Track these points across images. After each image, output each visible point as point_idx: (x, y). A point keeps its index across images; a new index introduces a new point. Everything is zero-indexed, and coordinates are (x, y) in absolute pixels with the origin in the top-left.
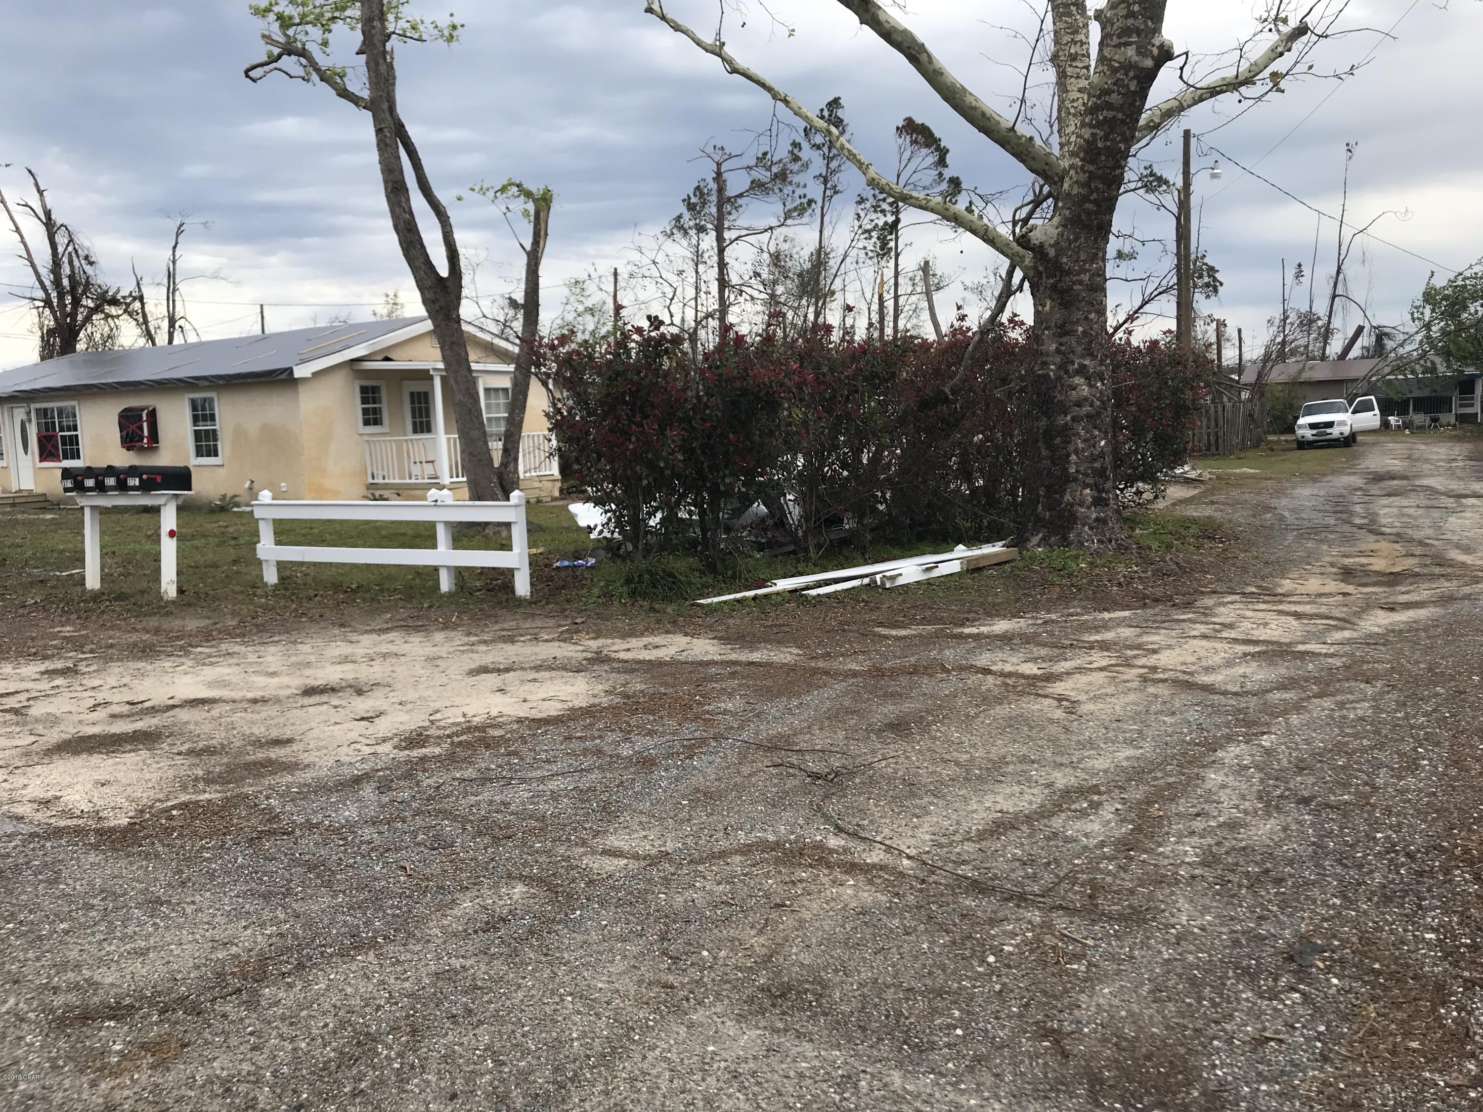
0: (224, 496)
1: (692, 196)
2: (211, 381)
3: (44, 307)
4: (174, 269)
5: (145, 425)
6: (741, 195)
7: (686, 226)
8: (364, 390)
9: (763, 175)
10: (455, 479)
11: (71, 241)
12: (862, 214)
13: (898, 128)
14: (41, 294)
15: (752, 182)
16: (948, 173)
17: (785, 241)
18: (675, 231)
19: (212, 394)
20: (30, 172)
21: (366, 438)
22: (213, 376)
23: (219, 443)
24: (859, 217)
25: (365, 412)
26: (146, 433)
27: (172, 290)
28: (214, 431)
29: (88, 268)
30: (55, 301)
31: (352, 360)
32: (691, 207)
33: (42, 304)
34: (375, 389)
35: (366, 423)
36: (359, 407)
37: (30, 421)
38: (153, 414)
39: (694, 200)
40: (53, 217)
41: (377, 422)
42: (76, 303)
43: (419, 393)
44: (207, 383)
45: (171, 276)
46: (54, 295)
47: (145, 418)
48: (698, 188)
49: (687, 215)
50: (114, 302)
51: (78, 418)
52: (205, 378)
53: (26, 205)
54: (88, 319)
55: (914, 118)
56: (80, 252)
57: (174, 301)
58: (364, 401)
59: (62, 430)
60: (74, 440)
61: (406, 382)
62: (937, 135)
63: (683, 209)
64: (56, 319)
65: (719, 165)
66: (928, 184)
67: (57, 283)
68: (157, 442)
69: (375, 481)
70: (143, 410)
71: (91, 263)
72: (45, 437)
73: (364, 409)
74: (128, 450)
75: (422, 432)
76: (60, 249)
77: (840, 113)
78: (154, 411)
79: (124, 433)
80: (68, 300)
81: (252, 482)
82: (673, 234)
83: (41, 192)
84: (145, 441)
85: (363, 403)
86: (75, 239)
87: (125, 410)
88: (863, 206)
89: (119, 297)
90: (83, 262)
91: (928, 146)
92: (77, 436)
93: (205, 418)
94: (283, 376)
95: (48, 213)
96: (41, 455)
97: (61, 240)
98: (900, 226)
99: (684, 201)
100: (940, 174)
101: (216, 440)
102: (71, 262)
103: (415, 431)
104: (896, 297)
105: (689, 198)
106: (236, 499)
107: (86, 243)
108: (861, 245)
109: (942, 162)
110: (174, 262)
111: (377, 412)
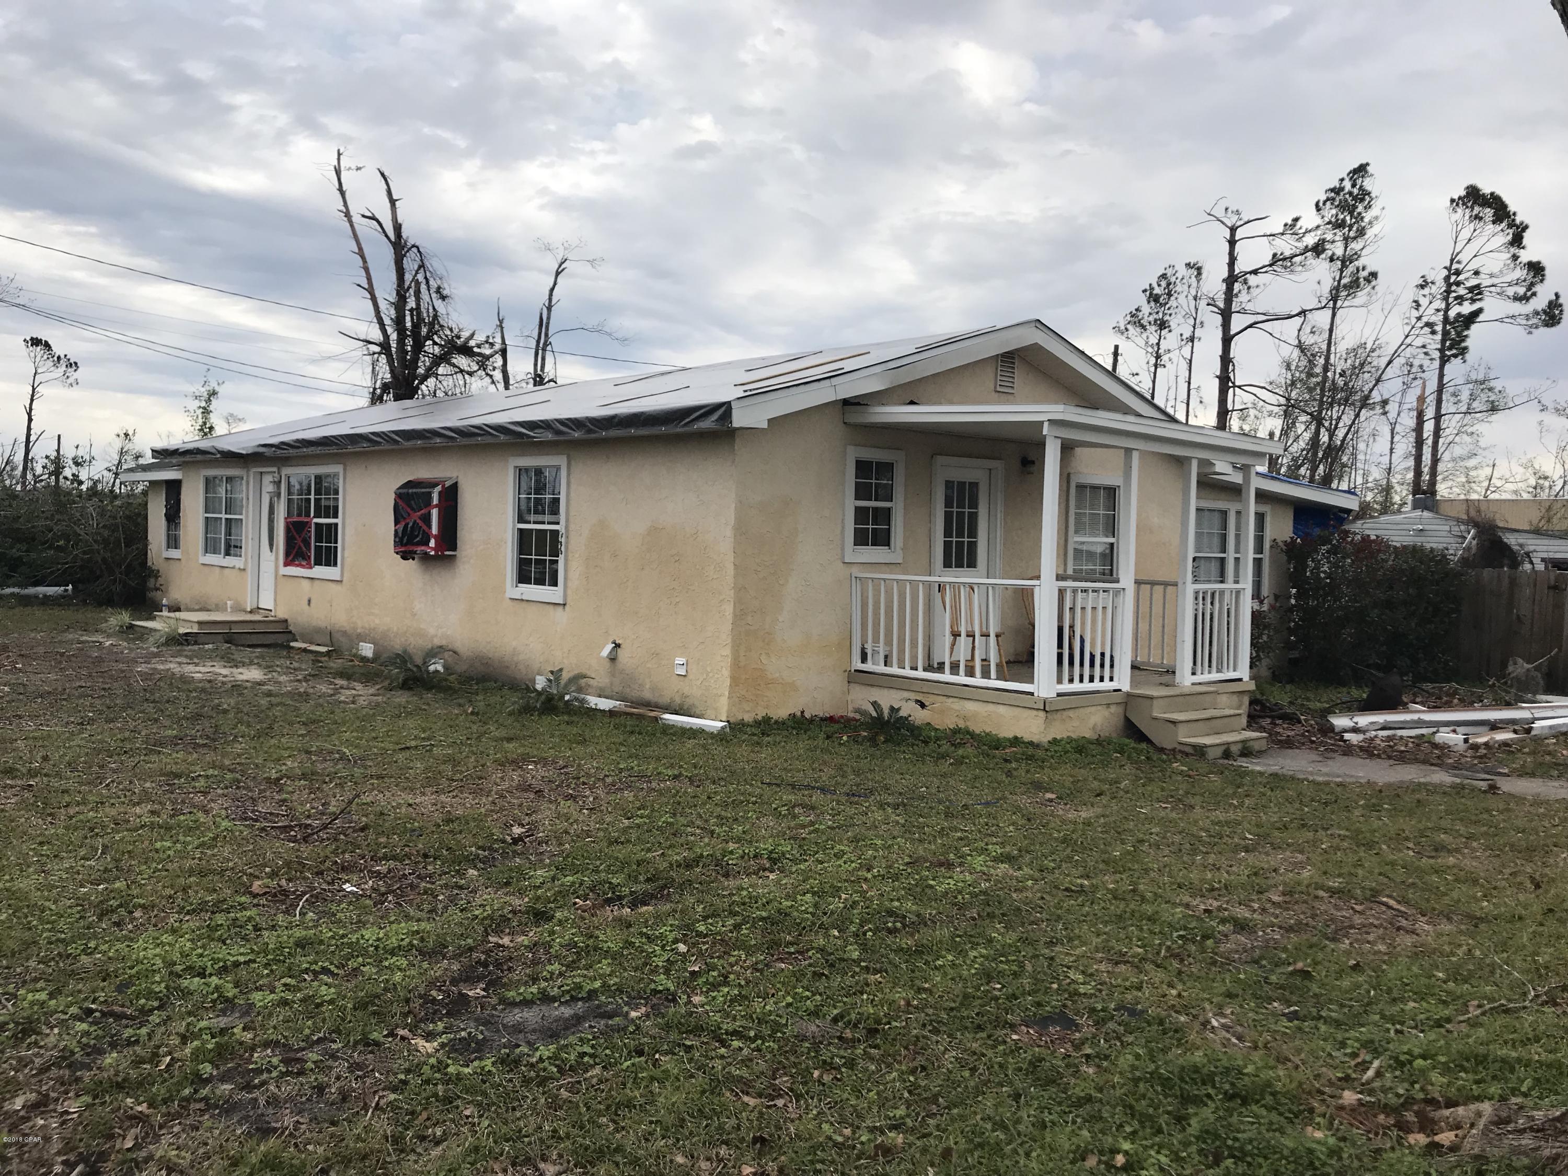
0: (557, 674)
1: (1155, 285)
2: (558, 432)
3: (380, 353)
4: (549, 318)
5: (435, 513)
6: (1255, 272)
7: (1144, 322)
8: (862, 467)
9: (1286, 246)
10: (1066, 687)
11: (422, 266)
12: (1424, 302)
13: (1452, 201)
14: (377, 335)
15: (1275, 255)
16: (1526, 256)
17: (1312, 332)
18: (1129, 327)
19: (560, 460)
20: (383, 175)
21: (856, 572)
22: (560, 421)
23: (561, 559)
24: (1417, 305)
25: (861, 515)
26: (435, 530)
27: (542, 347)
28: (555, 534)
29: (438, 304)
30: (394, 345)
31: (846, 402)
32: (1154, 298)
33: (377, 349)
34: (886, 469)
35: (861, 539)
36: (851, 504)
37: (279, 495)
38: (451, 495)
39: (1157, 291)
40: (404, 235)
41: (882, 539)
42: (418, 347)
43: (962, 484)
44: (550, 436)
45: (543, 325)
46: (394, 336)
47: (435, 501)
48: (1164, 276)
49: (1146, 309)
50: (466, 350)
51: (340, 496)
52: (545, 425)
53: (373, 218)
54: (430, 372)
55: (1480, 185)
56: (432, 282)
57: (543, 359)
58: (862, 492)
59: (318, 515)
60: (330, 533)
61: (940, 460)
62: (1512, 208)
63: (1142, 300)
64: (392, 371)
65: (1233, 230)
66: (1496, 270)
67: (399, 322)
68: (454, 547)
69: (868, 666)
70: (435, 485)
71: (443, 298)
72: (295, 524)
73: (858, 510)
74: (404, 558)
75: (959, 565)
76: (408, 277)
77: (1368, 184)
78: (455, 487)
79: (401, 527)
80: (409, 342)
81: (618, 646)
82: (1127, 330)
83: (393, 202)
84: (432, 543)
85: (857, 497)
86: (427, 263)
87: (409, 484)
88: (1426, 291)
89: (472, 343)
90: (434, 295)
91: (1497, 220)
92: (336, 525)
93: (539, 508)
94: (707, 424)
95: (398, 228)
96: (287, 554)
97: (410, 264)
98: (1479, 319)
99: (1145, 291)
100: (1515, 258)
101: (556, 552)
102: (418, 293)
103: (947, 564)
104: (1438, 417)
105: (1152, 288)
106: (583, 682)
107: (440, 271)
108: (1419, 342)
109: (1517, 241)
110: (549, 308)
111: (884, 516)
